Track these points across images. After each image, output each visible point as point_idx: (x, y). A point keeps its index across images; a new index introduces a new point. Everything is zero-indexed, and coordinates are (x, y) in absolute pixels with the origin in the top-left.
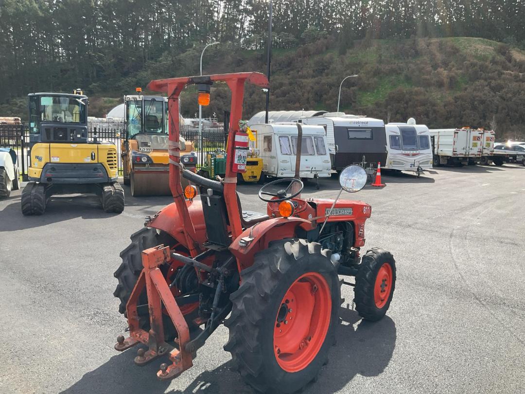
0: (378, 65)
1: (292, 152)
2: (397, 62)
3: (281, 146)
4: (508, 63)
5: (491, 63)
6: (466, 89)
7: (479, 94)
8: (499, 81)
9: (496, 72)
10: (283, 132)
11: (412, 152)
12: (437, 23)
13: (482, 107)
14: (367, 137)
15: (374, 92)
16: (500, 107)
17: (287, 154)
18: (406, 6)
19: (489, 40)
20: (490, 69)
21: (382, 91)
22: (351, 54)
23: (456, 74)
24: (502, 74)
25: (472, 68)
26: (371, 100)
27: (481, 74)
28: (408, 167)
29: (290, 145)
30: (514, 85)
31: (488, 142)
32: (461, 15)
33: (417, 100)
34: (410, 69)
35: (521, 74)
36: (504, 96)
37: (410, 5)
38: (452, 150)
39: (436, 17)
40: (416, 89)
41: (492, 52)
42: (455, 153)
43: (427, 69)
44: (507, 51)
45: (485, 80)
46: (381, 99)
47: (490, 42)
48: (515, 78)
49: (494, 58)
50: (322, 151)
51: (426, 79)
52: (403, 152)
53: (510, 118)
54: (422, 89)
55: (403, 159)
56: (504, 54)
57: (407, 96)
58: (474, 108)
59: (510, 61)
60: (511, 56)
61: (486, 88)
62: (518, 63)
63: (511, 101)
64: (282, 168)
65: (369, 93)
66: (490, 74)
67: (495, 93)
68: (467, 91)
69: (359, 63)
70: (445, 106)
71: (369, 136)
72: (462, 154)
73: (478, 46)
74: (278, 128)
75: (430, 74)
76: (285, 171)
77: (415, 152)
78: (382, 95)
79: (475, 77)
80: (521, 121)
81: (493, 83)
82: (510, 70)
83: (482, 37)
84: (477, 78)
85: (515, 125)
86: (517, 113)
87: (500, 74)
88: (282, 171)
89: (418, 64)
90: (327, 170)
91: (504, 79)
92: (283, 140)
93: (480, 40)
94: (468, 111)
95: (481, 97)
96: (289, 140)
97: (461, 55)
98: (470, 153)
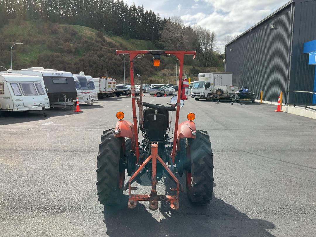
0: (28, 37)
1: (22, 93)
2: (41, 36)
3: (13, 90)
4: (103, 43)
5: (95, 41)
6: (84, 55)
7: (92, 58)
8: (101, 52)
9: (99, 47)
10: (12, 80)
11: (86, 91)
12: (62, 15)
13: (94, 65)
14: (64, 83)
15: (28, 54)
16: (104, 66)
17: (19, 95)
18: (42, 2)
19: (92, 29)
20: (96, 45)
21: (34, 54)
22: (8, 28)
23: (78, 46)
24: (102, 48)
25: (86, 44)
26: (27, 59)
27: (91, 48)
28: (86, 100)
29: (19, 89)
30: (108, 54)
31: (114, 85)
32: (75, 13)
33: (58, 61)
34: (50, 41)
35: (111, 49)
36: (105, 60)
37: (44, 2)
38: (99, 89)
39: (61, 12)
40: (56, 54)
41: (95, 35)
42: (101, 91)
43: (60, 42)
44: (102, 36)
45: (94, 51)
46: (34, 59)
47: (93, 30)
48: (108, 51)
49: (96, 39)
50: (41, 92)
51: (61, 48)
52: (82, 91)
53: (109, 72)
54: (59, 54)
55: (83, 96)
56: (100, 37)
57: (51, 58)
58: (91, 66)
59: (104, 41)
60: (105, 39)
61: (95, 55)
62: (108, 43)
63: (108, 63)
64: (17, 105)
65: (25, 55)
66: (96, 48)
67: (100, 58)
68: (86, 56)
69: (14, 34)
70: (75, 64)
71: (65, 82)
72: (104, 92)
73: (87, 32)
74: (8, 78)
75: (63, 46)
76: (19, 107)
77: (88, 91)
78: (34, 56)
79: (88, 49)
80: (114, 74)
81: (98, 53)
82: (105, 46)
83: (88, 27)
84: (90, 50)
85: (112, 76)
86: (112, 69)
87: (101, 48)
88: (17, 107)
89: (54, 39)
90: (47, 104)
91: (103, 51)
92: (13, 86)
93: (87, 28)
94: (87, 68)
95: (93, 60)
96: (18, 86)
97: (78, 36)
98: (108, 91)
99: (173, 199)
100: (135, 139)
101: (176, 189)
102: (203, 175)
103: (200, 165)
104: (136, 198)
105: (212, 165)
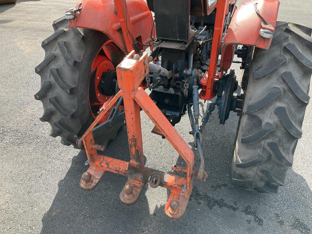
99: (176, 188)
100: (128, 36)
101: (185, 171)
102: (264, 148)
103: (263, 124)
104: (102, 166)
105: (297, 130)
